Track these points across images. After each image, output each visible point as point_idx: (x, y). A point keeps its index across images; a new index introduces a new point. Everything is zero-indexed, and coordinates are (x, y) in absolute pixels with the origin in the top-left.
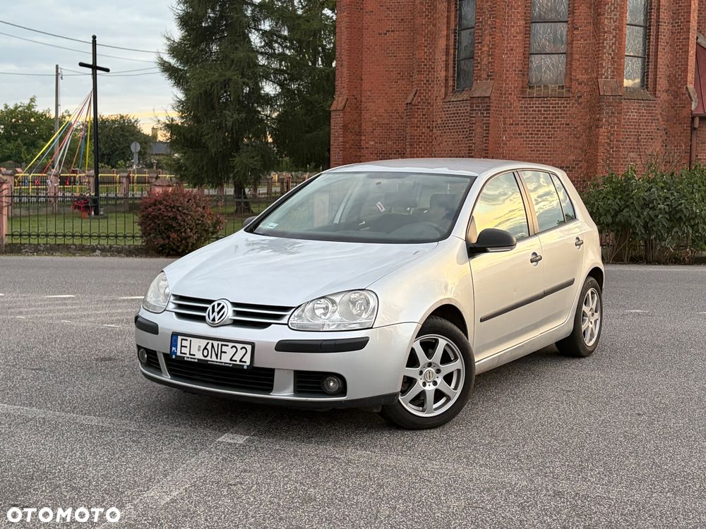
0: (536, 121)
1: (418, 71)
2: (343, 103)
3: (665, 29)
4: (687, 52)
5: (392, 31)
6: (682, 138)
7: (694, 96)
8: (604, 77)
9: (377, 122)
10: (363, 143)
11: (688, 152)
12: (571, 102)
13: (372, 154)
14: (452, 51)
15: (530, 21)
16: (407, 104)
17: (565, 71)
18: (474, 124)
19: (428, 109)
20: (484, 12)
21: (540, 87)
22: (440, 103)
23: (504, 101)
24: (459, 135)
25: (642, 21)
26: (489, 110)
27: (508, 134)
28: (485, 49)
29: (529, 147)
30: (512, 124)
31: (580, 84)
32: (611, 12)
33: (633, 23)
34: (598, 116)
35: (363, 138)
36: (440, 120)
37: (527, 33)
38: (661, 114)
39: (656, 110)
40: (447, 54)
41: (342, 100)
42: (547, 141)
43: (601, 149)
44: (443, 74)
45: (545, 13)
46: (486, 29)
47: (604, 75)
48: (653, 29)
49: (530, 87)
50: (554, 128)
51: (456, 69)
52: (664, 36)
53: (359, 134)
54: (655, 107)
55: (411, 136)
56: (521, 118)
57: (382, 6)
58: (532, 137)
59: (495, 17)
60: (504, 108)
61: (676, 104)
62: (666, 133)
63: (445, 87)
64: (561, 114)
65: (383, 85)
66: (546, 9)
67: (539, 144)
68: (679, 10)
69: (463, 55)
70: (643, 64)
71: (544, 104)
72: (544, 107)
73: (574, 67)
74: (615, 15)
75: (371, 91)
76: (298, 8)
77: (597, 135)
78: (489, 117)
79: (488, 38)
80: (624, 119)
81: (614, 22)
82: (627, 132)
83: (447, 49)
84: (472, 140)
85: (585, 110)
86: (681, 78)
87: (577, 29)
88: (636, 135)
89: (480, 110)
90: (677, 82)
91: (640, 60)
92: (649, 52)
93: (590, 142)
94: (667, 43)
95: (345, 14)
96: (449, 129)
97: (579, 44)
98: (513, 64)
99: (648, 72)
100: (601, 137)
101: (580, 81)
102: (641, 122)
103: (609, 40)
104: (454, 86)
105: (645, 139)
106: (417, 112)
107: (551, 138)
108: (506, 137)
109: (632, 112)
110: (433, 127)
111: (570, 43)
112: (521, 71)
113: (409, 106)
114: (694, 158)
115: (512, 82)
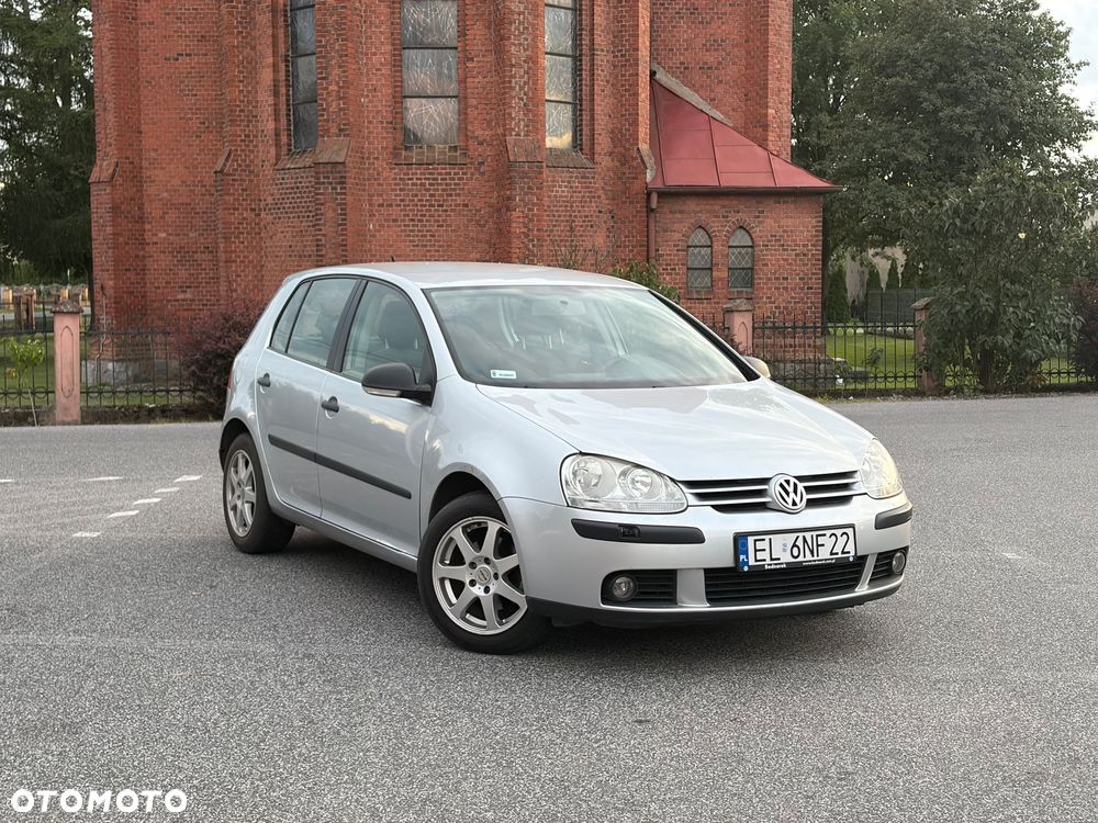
0: (419, 200)
1: (231, 120)
2: (111, 171)
3: (602, 59)
4: (636, 94)
5: (187, 55)
6: (635, 224)
7: (650, 162)
8: (514, 133)
9: (170, 200)
10: (148, 236)
11: (643, 246)
12: (469, 171)
13: (164, 252)
14: (283, 90)
15: (401, 46)
16: (216, 172)
17: (457, 123)
18: (322, 204)
19: (251, 181)
20: (329, 32)
21: (421, 147)
22: (269, 171)
23: (368, 169)
24: (302, 222)
25: (569, 47)
26: (344, 183)
27: (377, 221)
28: (333, 87)
29: (410, 241)
30: (382, 205)
31: (481, 143)
32: (519, 36)
33: (555, 51)
34: (508, 192)
35: (147, 227)
36: (270, 198)
37: (397, 64)
38: (603, 189)
39: (595, 183)
40: (276, 94)
41: (109, 165)
42: (436, 231)
43: (516, 242)
44: (271, 125)
45: (421, 33)
46: (333, 58)
47: (513, 130)
48: (586, 60)
49: (406, 148)
50: (447, 211)
51: (292, 118)
52: (602, 71)
53: (141, 220)
54: (593, 178)
55: (224, 223)
56: (396, 195)
57: (169, 14)
58: (413, 226)
59: (346, 40)
60: (368, 180)
61: (624, 174)
62: (613, 217)
63: (276, 145)
64: (455, 190)
65: (176, 141)
66: (424, 28)
67: (426, 236)
68: (621, 31)
69: (301, 97)
70: (574, 114)
71: (430, 174)
72: (428, 179)
73: (471, 118)
74: (526, 39)
75: (157, 150)
76: (35, 7)
77: (509, 221)
78: (345, 194)
79: (336, 71)
80: (549, 197)
81: (525, 50)
82: (554, 216)
83: (275, 86)
84: (320, 230)
85: (491, 184)
86: (630, 135)
87: (472, 59)
88: (567, 221)
89: (331, 183)
90: (623, 139)
91: (569, 107)
92: (581, 95)
93: (500, 232)
94: (608, 82)
95: (107, 26)
96: (286, 213)
97: (476, 82)
98: (378, 112)
99: (581, 125)
100: (514, 225)
101: (481, 139)
102: (575, 202)
103: (518, 77)
104: (289, 145)
105: (582, 226)
106: (233, 185)
107: (442, 226)
108: (374, 226)
109: (560, 187)
110: (260, 210)
111: (462, 81)
112: (392, 123)
113: (220, 177)
114: (653, 254)
115: (378, 140)
